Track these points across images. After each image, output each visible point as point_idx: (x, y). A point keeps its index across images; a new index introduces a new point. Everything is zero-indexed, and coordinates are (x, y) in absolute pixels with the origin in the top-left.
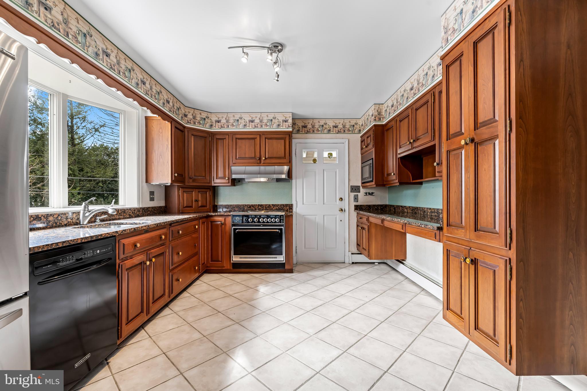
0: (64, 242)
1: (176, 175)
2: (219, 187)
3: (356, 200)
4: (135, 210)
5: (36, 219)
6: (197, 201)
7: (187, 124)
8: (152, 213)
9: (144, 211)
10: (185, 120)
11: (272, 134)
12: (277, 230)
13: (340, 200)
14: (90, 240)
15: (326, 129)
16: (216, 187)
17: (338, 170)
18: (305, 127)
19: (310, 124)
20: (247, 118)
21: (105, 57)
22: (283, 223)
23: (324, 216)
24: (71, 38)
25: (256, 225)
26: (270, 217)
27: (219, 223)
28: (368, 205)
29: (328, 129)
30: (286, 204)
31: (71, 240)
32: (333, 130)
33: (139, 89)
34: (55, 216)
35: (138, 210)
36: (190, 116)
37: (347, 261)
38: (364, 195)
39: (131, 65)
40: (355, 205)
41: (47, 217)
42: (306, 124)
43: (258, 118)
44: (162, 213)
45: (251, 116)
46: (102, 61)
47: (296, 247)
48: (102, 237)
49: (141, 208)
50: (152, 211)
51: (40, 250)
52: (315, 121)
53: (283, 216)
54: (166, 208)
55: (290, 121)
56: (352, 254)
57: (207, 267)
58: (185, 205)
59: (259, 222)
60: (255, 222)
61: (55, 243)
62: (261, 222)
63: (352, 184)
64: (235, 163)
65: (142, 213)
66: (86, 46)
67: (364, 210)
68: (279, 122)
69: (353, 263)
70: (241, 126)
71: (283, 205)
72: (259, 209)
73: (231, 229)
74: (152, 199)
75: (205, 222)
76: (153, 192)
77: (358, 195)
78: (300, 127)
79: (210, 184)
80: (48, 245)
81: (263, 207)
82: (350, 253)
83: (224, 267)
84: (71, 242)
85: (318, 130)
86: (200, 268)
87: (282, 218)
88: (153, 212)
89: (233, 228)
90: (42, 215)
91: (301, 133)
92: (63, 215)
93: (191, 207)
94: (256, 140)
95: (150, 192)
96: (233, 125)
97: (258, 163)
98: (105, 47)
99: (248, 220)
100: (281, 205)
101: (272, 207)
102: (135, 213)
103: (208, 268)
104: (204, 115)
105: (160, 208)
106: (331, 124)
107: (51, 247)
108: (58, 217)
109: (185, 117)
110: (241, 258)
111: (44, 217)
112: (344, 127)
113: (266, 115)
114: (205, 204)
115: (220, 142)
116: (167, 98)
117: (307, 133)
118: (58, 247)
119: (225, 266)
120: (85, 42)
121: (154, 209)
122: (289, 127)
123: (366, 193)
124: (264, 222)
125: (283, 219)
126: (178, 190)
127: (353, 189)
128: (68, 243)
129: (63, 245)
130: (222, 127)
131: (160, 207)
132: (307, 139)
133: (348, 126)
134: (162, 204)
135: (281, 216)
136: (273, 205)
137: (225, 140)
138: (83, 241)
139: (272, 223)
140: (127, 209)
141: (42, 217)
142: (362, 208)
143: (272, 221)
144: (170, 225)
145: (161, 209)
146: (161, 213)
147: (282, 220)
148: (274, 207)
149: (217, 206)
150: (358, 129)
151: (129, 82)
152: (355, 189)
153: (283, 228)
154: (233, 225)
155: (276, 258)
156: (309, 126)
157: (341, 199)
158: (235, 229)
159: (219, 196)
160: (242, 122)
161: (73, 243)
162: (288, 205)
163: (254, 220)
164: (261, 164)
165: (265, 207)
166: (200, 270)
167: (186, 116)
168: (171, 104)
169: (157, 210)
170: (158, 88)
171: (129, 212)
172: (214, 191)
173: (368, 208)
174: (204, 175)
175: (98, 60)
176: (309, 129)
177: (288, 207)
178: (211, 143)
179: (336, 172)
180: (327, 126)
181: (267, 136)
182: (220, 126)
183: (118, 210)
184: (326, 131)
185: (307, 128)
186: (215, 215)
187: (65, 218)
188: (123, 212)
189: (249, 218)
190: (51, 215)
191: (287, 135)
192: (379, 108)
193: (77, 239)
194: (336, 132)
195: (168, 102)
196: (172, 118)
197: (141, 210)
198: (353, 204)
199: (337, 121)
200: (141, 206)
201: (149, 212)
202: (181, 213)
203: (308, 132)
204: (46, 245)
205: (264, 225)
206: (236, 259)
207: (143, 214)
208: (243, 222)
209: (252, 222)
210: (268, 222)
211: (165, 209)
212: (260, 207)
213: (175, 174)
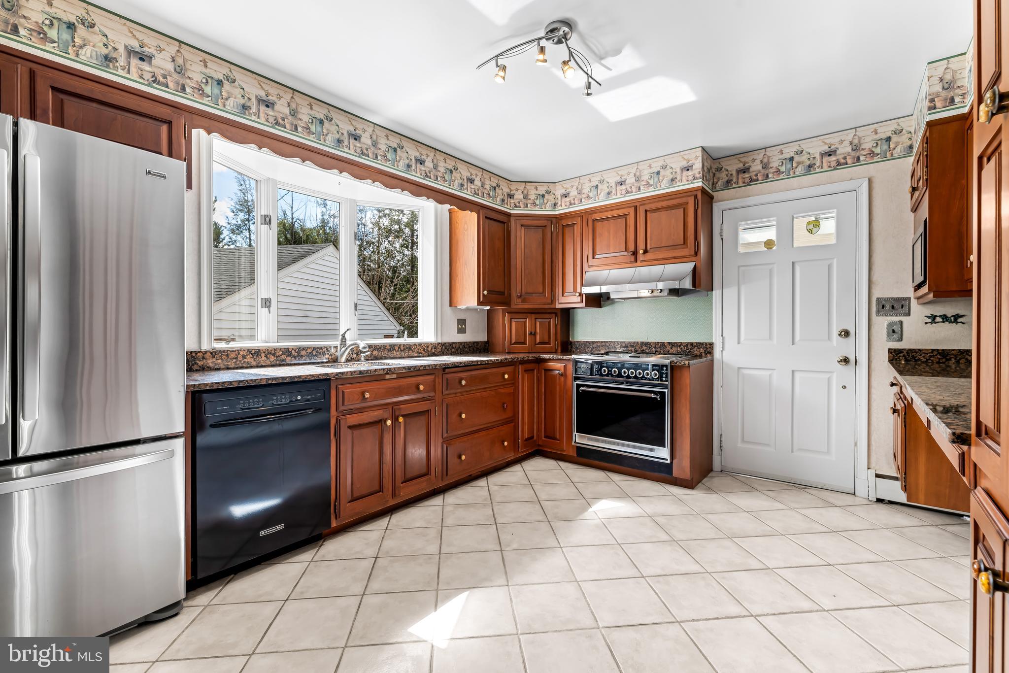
0: (240, 382)
1: (485, 292)
2: (575, 309)
3: (895, 336)
4: (428, 347)
5: (285, 353)
6: (533, 334)
7: (513, 209)
8: (459, 350)
9: (444, 347)
10: (511, 203)
11: (658, 201)
12: (652, 395)
13: (840, 335)
14: (280, 381)
15: (800, 166)
16: (571, 310)
17: (835, 261)
18: (745, 170)
19: (758, 162)
20: (613, 179)
21: (352, 141)
22: (667, 381)
23: (793, 372)
24: (301, 131)
25: (616, 382)
26: (641, 366)
27: (557, 372)
28: (938, 350)
29: (808, 163)
30: (697, 343)
31: (251, 380)
32: (822, 162)
33: (411, 173)
34: (309, 351)
35: (435, 346)
36: (519, 196)
37: (861, 491)
38: (926, 323)
39: (398, 141)
40: (889, 350)
41: (299, 351)
42: (747, 165)
43: (632, 175)
44: (480, 352)
45: (620, 173)
46: (346, 148)
47: (721, 435)
48: (301, 380)
49: (440, 343)
50: (459, 348)
51: (208, 388)
52: (769, 152)
53: (666, 366)
54: (487, 345)
55: (698, 166)
56: (877, 476)
57: (539, 445)
58: (513, 341)
59: (620, 375)
60: (613, 376)
61: (228, 382)
62: (623, 377)
63: (878, 293)
64: (591, 266)
65: (440, 350)
66: (323, 135)
67: (923, 362)
68: (674, 173)
69: (879, 501)
70: (602, 196)
71: (692, 344)
72: (643, 350)
73: (573, 385)
74: (461, 331)
75: (534, 370)
76: (465, 320)
77: (901, 323)
78: (731, 175)
79: (553, 305)
80: (218, 383)
81: (650, 348)
82: (872, 473)
83: (564, 451)
84: (251, 382)
85: (778, 172)
86: (520, 446)
87: (664, 371)
88: (461, 349)
89: (576, 384)
90: (293, 349)
91: (734, 186)
92: (318, 350)
93: (524, 343)
94: (628, 217)
95: (458, 319)
96: (588, 197)
97: (631, 262)
98: (352, 129)
99: (600, 370)
100: (687, 344)
101: (669, 348)
102: (428, 350)
103: (541, 448)
104: (542, 189)
105: (475, 344)
106: (816, 149)
107: (222, 386)
108: (312, 352)
109: (510, 198)
110: (589, 439)
111: (295, 351)
112: (856, 148)
113: (648, 165)
114: (547, 341)
115: (567, 230)
116: (469, 175)
117: (749, 185)
118: (232, 386)
119: (565, 449)
120: (321, 129)
121: (464, 346)
122: (695, 178)
123: (933, 318)
124: (628, 377)
125: (666, 373)
126: (504, 316)
127: (883, 307)
128: (247, 383)
129: (239, 384)
130: (571, 204)
131: (474, 342)
132: (749, 197)
133: (868, 145)
134: (482, 337)
135: (663, 366)
136: (669, 343)
137: (575, 226)
138: (270, 382)
139: (645, 380)
140: (415, 345)
141: (293, 352)
142: (914, 357)
143: (643, 376)
144: (444, 369)
145: (477, 345)
146: (478, 352)
147: (664, 376)
148: (671, 348)
149: (571, 343)
150: (905, 145)
151: (394, 167)
152: (893, 307)
153: (666, 391)
154: (576, 378)
155: (653, 450)
156: (756, 167)
157: (846, 334)
158: (578, 386)
159: (575, 325)
160: (604, 188)
161: (255, 384)
162: (702, 344)
163: (611, 371)
164: (639, 263)
165: (655, 348)
166: (520, 448)
167: (511, 196)
168: (477, 183)
169: (469, 347)
170: (450, 164)
171: (419, 349)
172: (566, 316)
173: (940, 359)
174: (541, 291)
175: (341, 149)
176: (755, 173)
177: (701, 349)
178: (554, 234)
179: (830, 267)
180: (804, 158)
181: (648, 207)
182: (569, 202)
183: (400, 345)
184: (800, 170)
185: (749, 172)
186: (550, 359)
187: (322, 353)
188: (407, 348)
189: (602, 367)
190: (304, 349)
191: (689, 198)
192: (948, 71)
193: (261, 379)
194: (830, 167)
195: (471, 181)
196: (480, 205)
197: (439, 347)
198: (883, 345)
199: (834, 140)
200: (440, 341)
201: (453, 350)
202: (507, 353)
203: (752, 180)
204: (216, 383)
205: (627, 383)
206: (581, 439)
207: (443, 353)
208: (592, 374)
209: (607, 375)
210: (636, 377)
211: (485, 346)
212: (644, 348)
213: (483, 291)
